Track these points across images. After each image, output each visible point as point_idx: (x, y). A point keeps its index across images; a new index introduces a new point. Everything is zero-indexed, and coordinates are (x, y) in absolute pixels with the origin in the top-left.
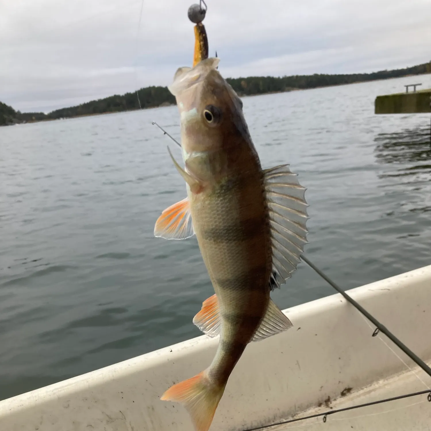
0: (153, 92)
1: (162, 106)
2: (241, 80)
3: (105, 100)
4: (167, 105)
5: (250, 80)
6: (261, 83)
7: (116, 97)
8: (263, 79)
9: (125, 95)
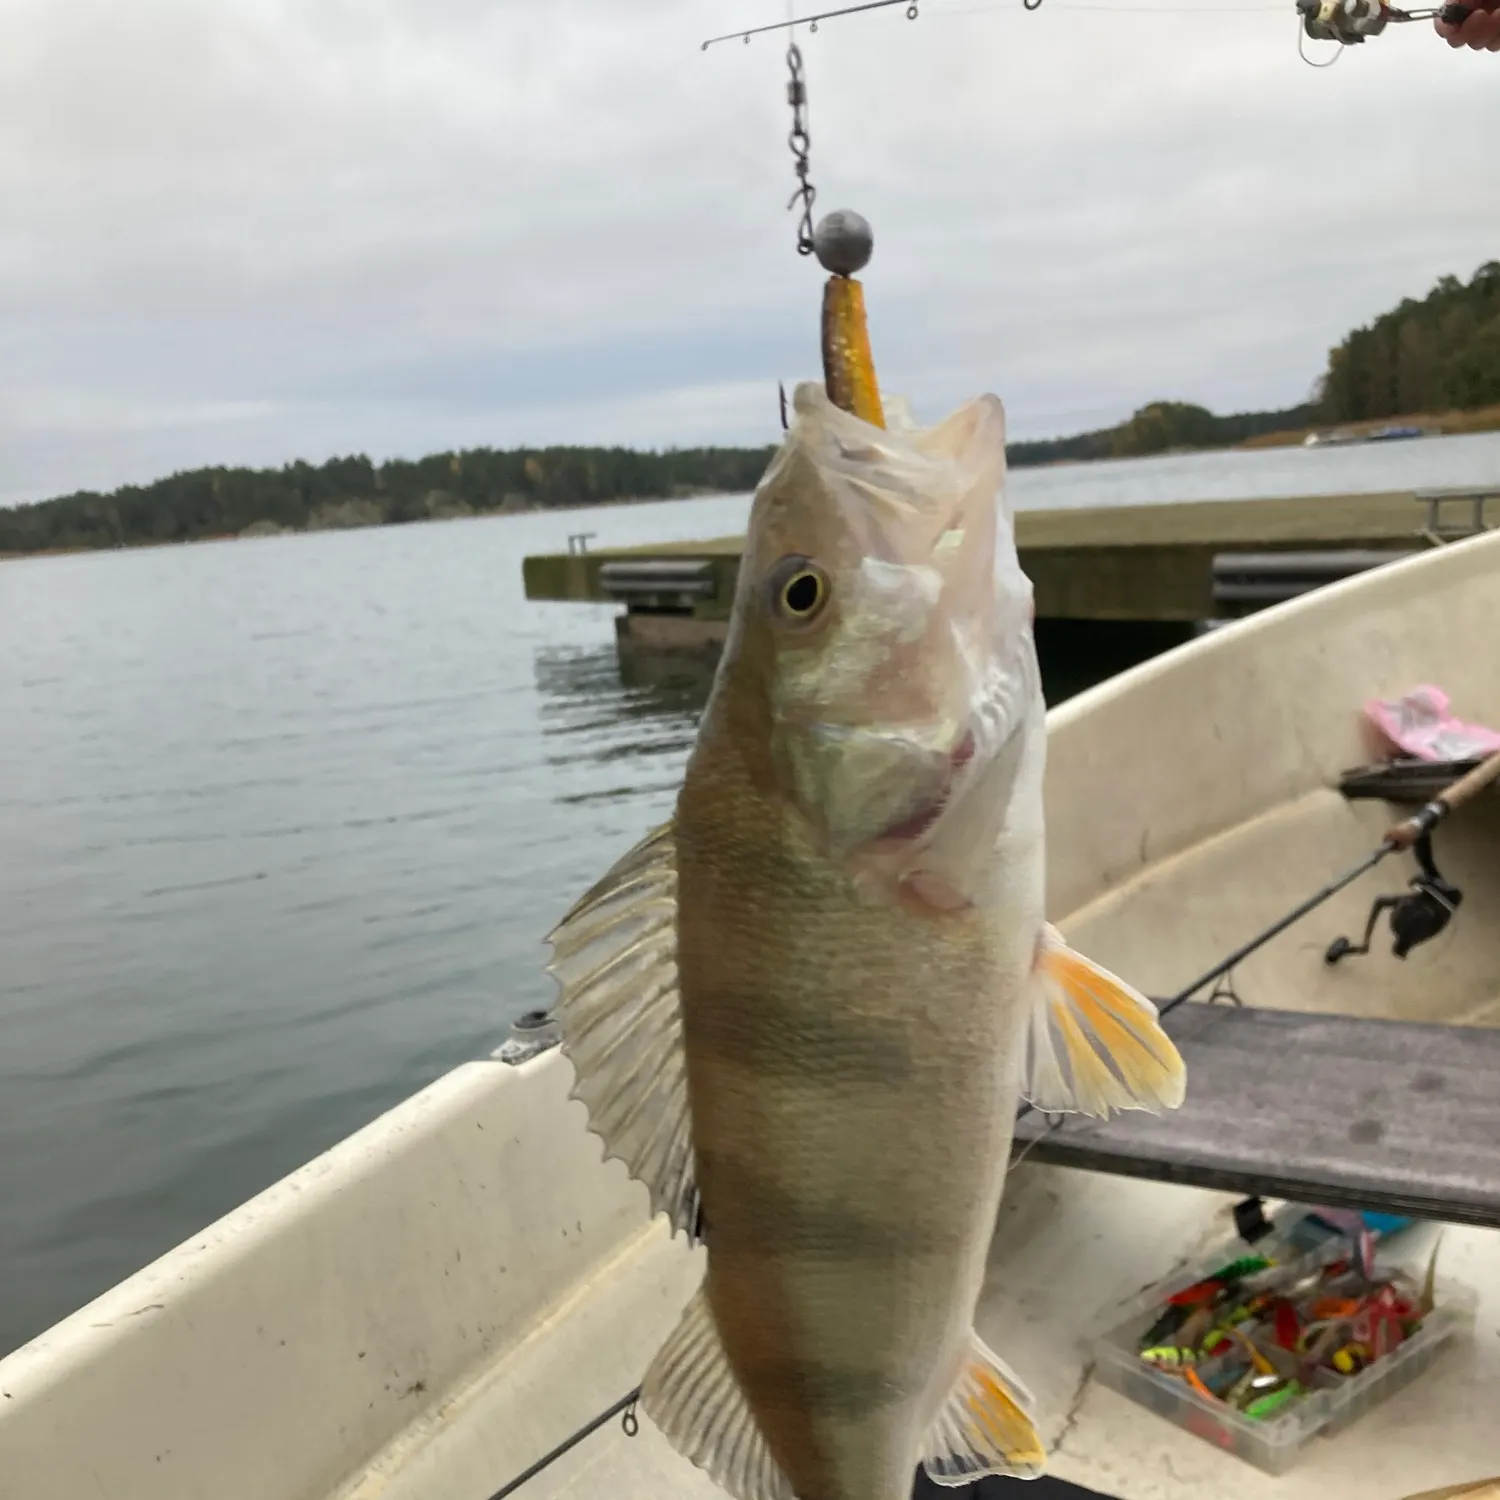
0: (216, 486)
1: (252, 533)
2: (523, 455)
3: (44, 508)
4: (268, 533)
5: (556, 458)
6: (592, 470)
7: (84, 499)
8: (598, 454)
9: (118, 492)
